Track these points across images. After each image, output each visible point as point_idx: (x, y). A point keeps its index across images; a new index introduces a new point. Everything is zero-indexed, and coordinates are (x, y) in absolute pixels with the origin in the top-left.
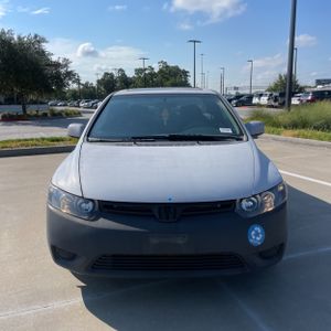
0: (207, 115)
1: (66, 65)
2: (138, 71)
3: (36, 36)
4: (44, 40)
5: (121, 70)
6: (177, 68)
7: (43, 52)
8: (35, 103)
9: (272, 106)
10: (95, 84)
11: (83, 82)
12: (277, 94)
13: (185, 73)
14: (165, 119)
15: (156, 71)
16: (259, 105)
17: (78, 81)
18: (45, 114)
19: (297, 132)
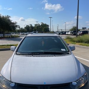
0: (55, 41)
1: (16, 24)
2: (36, 25)
3: (8, 16)
4: (10, 17)
5: (31, 25)
6: (46, 24)
7: (10, 20)
8: (7, 33)
9: (71, 35)
10: (24, 28)
11: (21, 28)
12: (73, 32)
13: (48, 26)
14: (43, 44)
15: (40, 25)
16: (68, 35)
17: (19, 27)
18: (10, 37)
19: (80, 44)
